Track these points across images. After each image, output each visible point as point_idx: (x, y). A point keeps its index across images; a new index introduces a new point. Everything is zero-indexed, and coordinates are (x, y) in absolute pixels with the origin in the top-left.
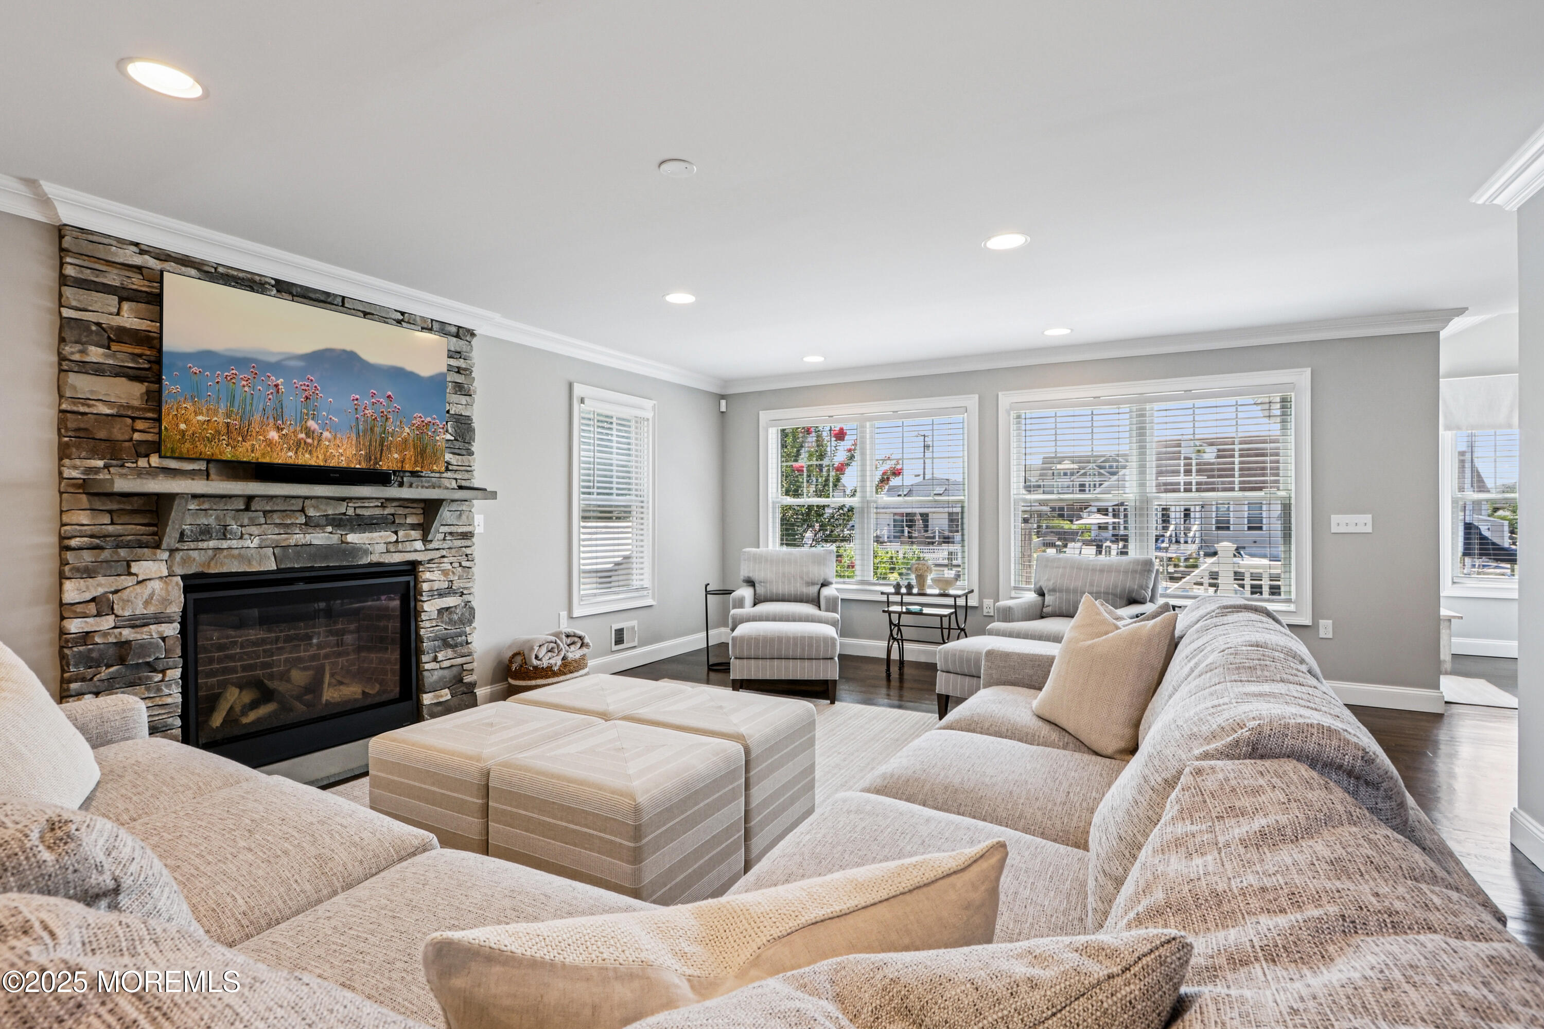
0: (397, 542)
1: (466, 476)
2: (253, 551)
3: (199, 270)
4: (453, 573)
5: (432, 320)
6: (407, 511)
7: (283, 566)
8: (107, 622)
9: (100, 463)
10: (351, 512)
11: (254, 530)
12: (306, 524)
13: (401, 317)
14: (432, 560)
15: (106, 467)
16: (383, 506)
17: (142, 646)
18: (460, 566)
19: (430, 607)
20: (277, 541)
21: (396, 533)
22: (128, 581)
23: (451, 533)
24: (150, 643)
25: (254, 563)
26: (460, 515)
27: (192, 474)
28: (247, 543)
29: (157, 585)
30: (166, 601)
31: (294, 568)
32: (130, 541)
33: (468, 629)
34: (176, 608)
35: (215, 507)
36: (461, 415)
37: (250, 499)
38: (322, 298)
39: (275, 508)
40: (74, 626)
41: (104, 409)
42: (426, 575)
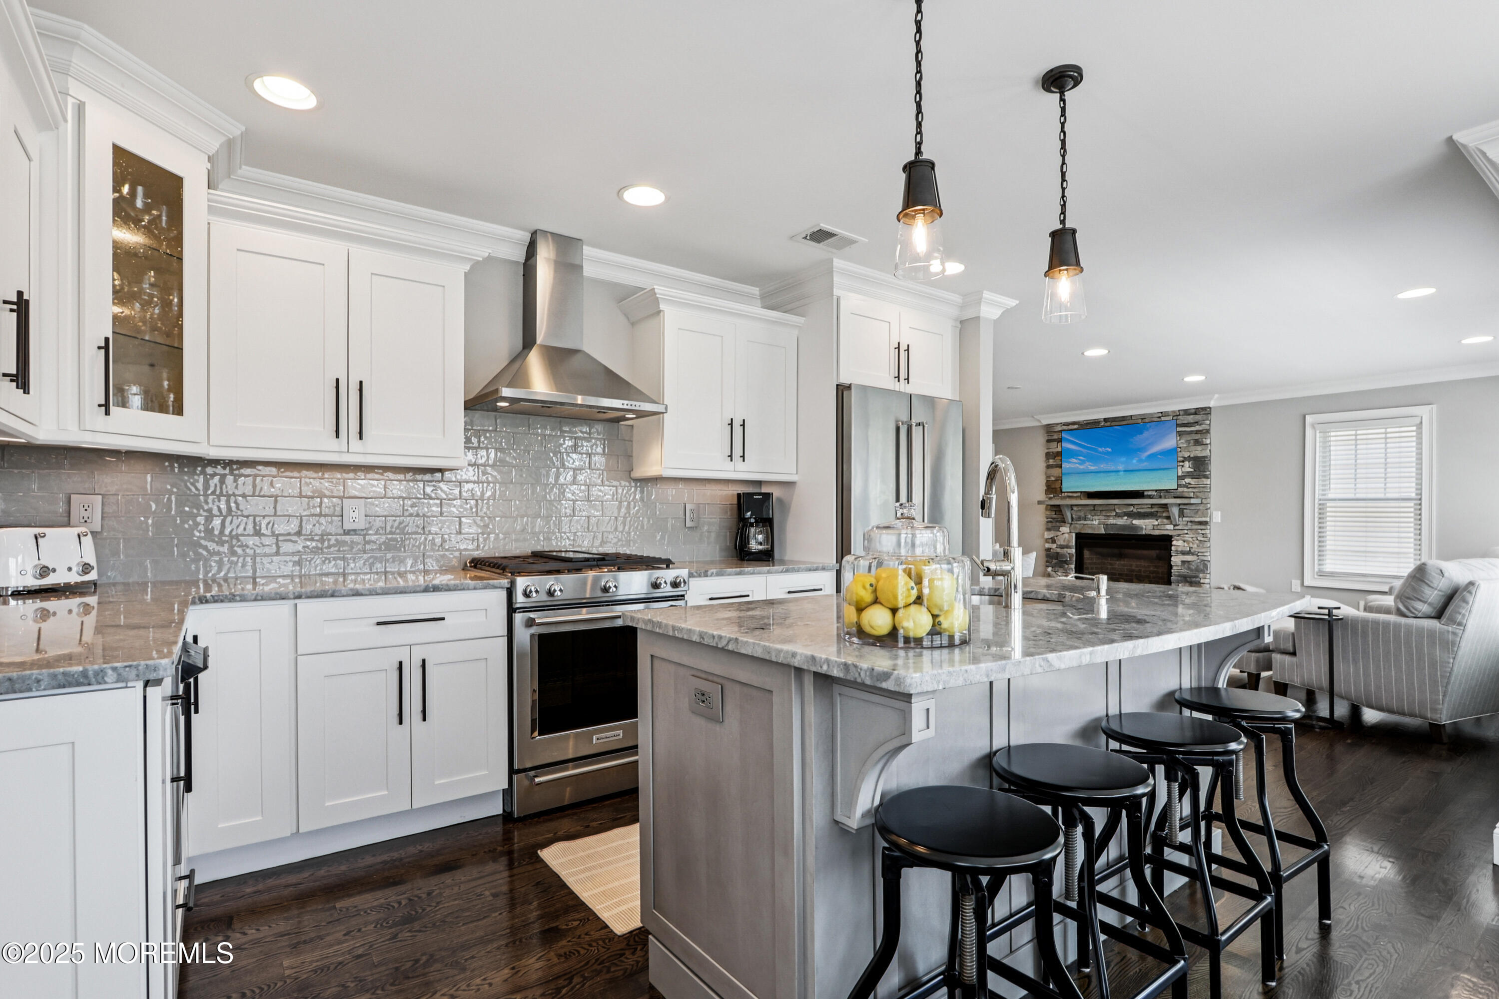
0: (1158, 525)
1: (1203, 490)
2: (1096, 526)
4: (1193, 543)
5: (1179, 411)
6: (1163, 510)
7: (1107, 532)
8: (1054, 546)
9: (1052, 496)
10: (1135, 510)
11: (1096, 517)
12: (1116, 516)
13: (1160, 415)
14: (1180, 535)
15: (1054, 497)
16: (1152, 508)
17: (1064, 555)
18: (1198, 540)
19: (1176, 560)
20: (1105, 522)
21: (1155, 520)
22: (1061, 533)
23: (1191, 522)
24: (1066, 554)
25: (1097, 530)
26: (1199, 512)
28: (1094, 522)
29: (1066, 535)
30: (1069, 541)
31: (1112, 533)
32: (1060, 520)
33: (1201, 575)
34: (1073, 544)
35: (1083, 509)
36: (1199, 457)
37: (1095, 505)
38: (1122, 419)
39: (1104, 510)
40: (1047, 546)
41: (1053, 479)
42: (1174, 543)
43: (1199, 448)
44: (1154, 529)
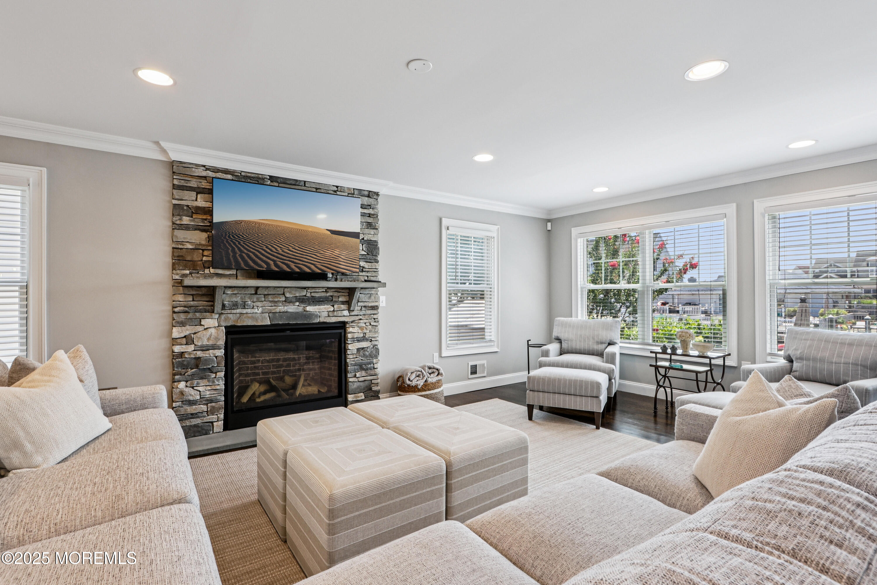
0: (334, 311)
1: (374, 274)
2: (258, 315)
3: (233, 175)
4: (366, 328)
5: (354, 189)
6: (339, 294)
7: (273, 323)
8: (191, 348)
9: (188, 272)
10: (308, 295)
11: (259, 304)
12: (285, 301)
13: (336, 189)
14: (354, 321)
15: (191, 273)
16: (326, 292)
17: (206, 360)
18: (370, 325)
19: (352, 347)
20: (271, 310)
21: (333, 306)
22: (200, 328)
23: (365, 307)
24: (209, 359)
25: (259, 321)
26: (370, 296)
27: (229, 276)
28: (256, 311)
29: (213, 331)
30: (217, 339)
31: (279, 324)
32: (201, 309)
33: (375, 361)
34: (222, 342)
35: (240, 293)
36: (371, 240)
37: (257, 288)
38: (293, 183)
39: (270, 293)
40: (177, 349)
41: (190, 246)
42: (350, 330)
43: (372, 232)
44: (329, 316)
